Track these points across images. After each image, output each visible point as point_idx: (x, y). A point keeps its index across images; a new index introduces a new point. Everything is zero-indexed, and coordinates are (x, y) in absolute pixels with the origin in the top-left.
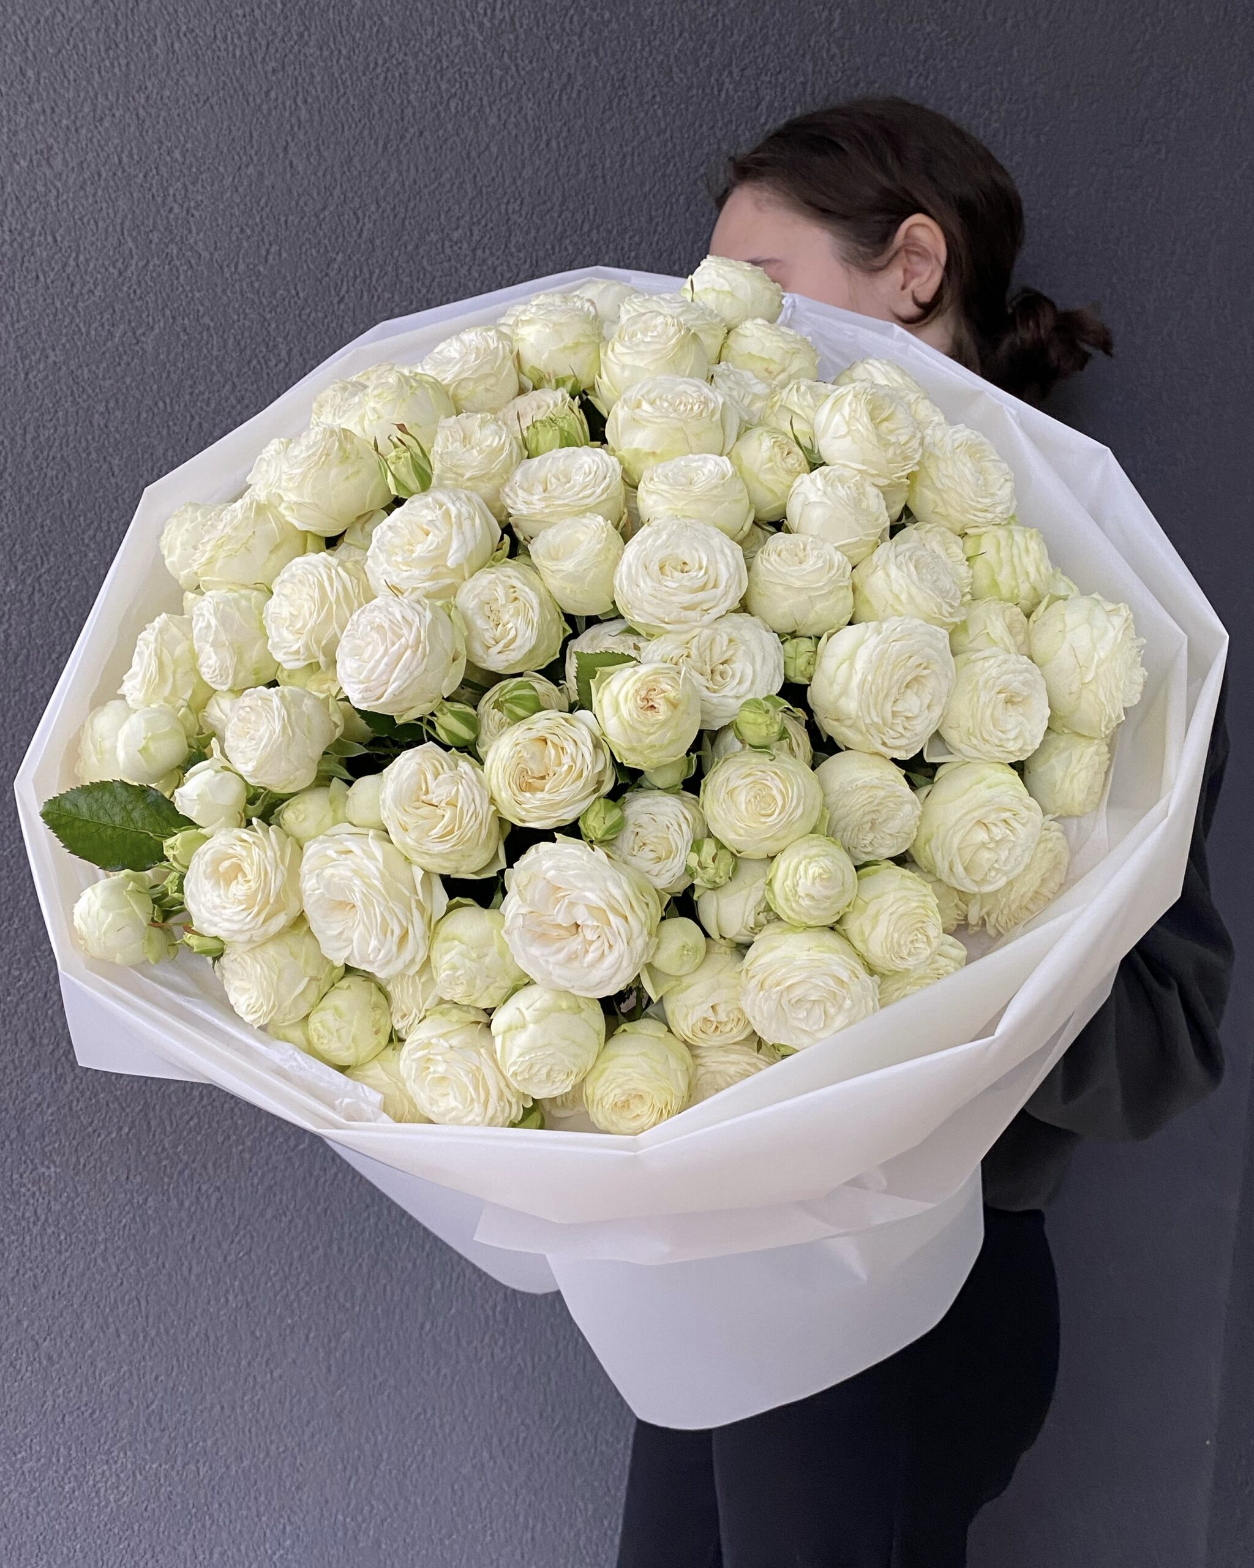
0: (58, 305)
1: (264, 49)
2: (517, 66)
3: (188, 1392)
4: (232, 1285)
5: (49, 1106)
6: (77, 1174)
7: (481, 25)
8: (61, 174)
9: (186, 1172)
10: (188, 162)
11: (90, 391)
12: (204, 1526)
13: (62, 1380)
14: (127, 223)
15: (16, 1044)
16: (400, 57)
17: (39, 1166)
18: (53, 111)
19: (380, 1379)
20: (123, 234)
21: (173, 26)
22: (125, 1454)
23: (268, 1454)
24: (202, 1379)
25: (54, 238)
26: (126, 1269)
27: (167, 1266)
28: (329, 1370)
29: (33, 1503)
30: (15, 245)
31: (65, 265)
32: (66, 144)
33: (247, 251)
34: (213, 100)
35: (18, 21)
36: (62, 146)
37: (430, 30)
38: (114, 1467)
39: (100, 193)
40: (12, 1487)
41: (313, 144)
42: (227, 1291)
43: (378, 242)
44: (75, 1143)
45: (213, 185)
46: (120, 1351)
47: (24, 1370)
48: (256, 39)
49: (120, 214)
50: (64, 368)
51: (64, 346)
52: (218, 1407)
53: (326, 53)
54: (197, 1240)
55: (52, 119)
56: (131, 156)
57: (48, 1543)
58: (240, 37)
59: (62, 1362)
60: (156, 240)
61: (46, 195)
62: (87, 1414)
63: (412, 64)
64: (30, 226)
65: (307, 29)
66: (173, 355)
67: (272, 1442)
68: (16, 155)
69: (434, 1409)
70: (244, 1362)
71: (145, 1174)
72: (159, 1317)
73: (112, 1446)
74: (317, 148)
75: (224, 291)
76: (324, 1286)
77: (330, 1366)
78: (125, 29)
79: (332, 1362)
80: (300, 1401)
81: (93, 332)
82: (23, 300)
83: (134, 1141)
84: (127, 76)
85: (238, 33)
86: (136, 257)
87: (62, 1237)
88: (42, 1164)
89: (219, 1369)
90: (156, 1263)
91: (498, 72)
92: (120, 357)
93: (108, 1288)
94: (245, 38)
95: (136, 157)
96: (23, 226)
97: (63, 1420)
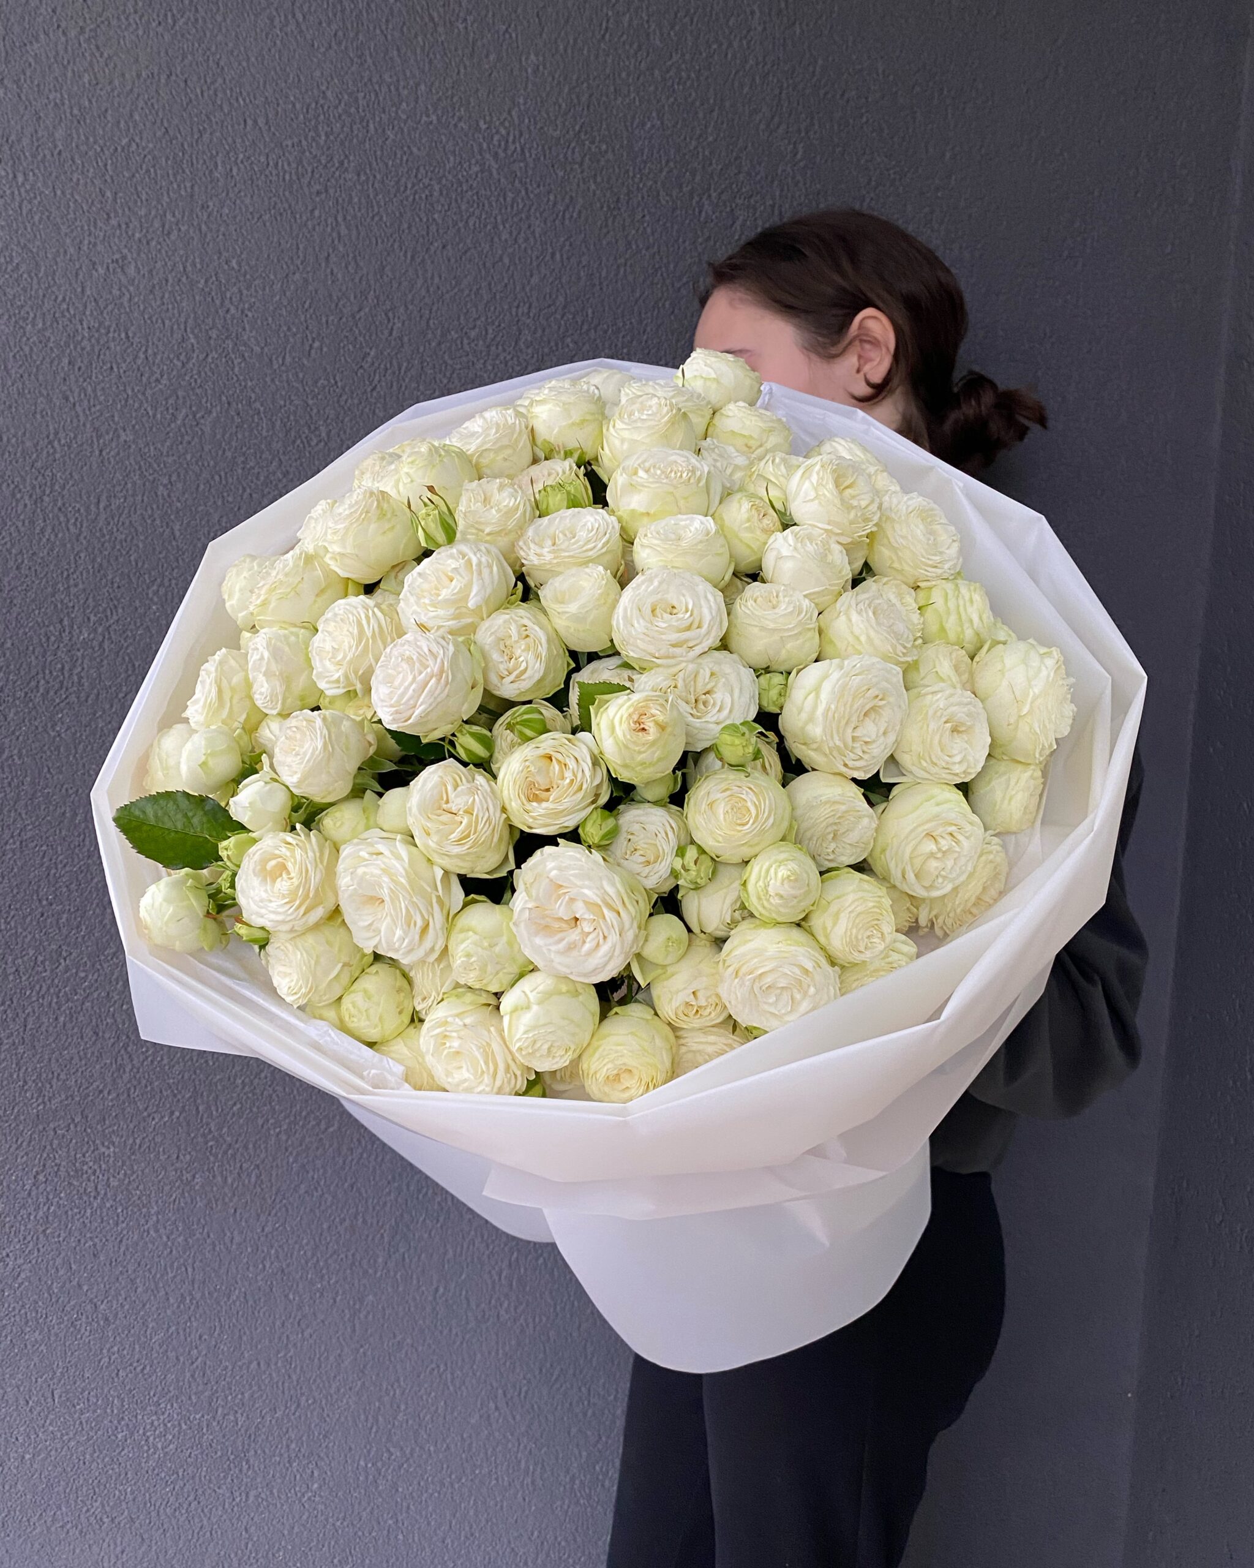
0: (130, 392)
1: (310, 174)
2: (526, 190)
3: (229, 1348)
4: (269, 1253)
5: (109, 1093)
6: (133, 1154)
7: (496, 153)
8: (133, 280)
9: (230, 1152)
10: (243, 270)
11: (155, 466)
12: (241, 1471)
13: (118, 1338)
14: (191, 322)
15: (82, 1038)
16: (426, 181)
17: (100, 1146)
18: (128, 227)
19: (399, 1338)
20: (186, 330)
21: (231, 154)
22: (172, 1406)
23: (299, 1405)
24: (240, 1337)
25: (127, 334)
26: (174, 1239)
27: (212, 1235)
28: (354, 1331)
29: (90, 1450)
30: (93, 341)
31: (136, 357)
32: (139, 255)
33: (293, 347)
34: (267, 217)
35: (99, 149)
36: (135, 255)
37: (452, 159)
38: (162, 1418)
39: (167, 296)
40: (71, 1434)
41: (351, 255)
42: (264, 1258)
43: (406, 339)
44: (131, 1126)
45: (264, 289)
46: (169, 1312)
47: (83, 1330)
48: (303, 167)
49: (183, 315)
50: (133, 447)
51: (134, 427)
52: (255, 1363)
53: (363, 178)
54: (238, 1214)
55: (127, 233)
56: (194, 265)
57: (102, 1487)
58: (289, 164)
59: (118, 1322)
60: (214, 336)
61: (120, 297)
62: (139, 1369)
63: (437, 187)
64: (107, 323)
65: (346, 157)
66: (227, 435)
67: (302, 1394)
68: (94, 264)
69: (446, 1365)
70: (278, 1323)
71: (193, 1153)
72: (204, 1282)
73: (159, 1398)
74: (355, 257)
75: (273, 380)
76: (350, 1254)
77: (354, 1326)
78: (191, 156)
79: (357, 1322)
80: (327, 1358)
81: (159, 416)
82: (99, 388)
83: (184, 1124)
84: (192, 196)
85: (288, 159)
86: (197, 351)
87: (119, 1210)
88: (103, 1144)
89: (256, 1329)
90: (201, 1234)
91: (510, 195)
92: (182, 436)
93: (159, 1257)
94: (294, 165)
95: (199, 266)
96: (101, 324)
97: (117, 1374)
